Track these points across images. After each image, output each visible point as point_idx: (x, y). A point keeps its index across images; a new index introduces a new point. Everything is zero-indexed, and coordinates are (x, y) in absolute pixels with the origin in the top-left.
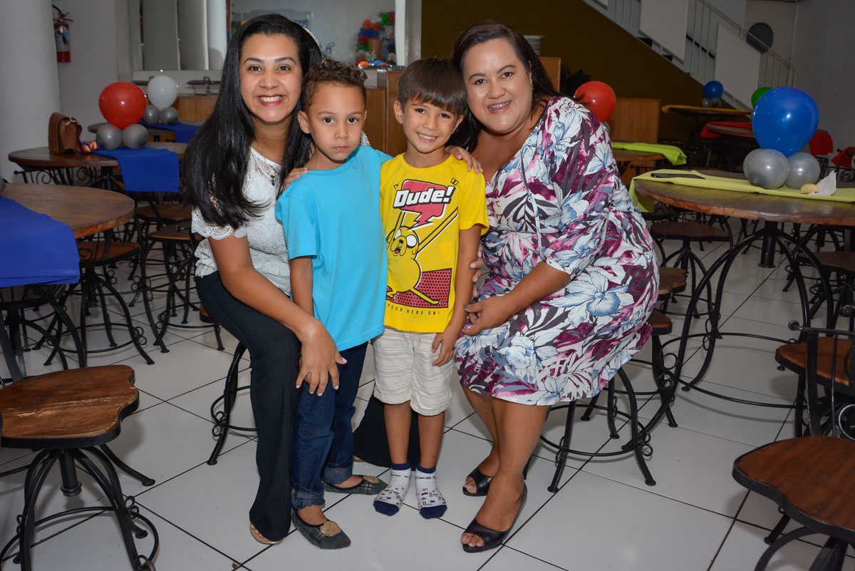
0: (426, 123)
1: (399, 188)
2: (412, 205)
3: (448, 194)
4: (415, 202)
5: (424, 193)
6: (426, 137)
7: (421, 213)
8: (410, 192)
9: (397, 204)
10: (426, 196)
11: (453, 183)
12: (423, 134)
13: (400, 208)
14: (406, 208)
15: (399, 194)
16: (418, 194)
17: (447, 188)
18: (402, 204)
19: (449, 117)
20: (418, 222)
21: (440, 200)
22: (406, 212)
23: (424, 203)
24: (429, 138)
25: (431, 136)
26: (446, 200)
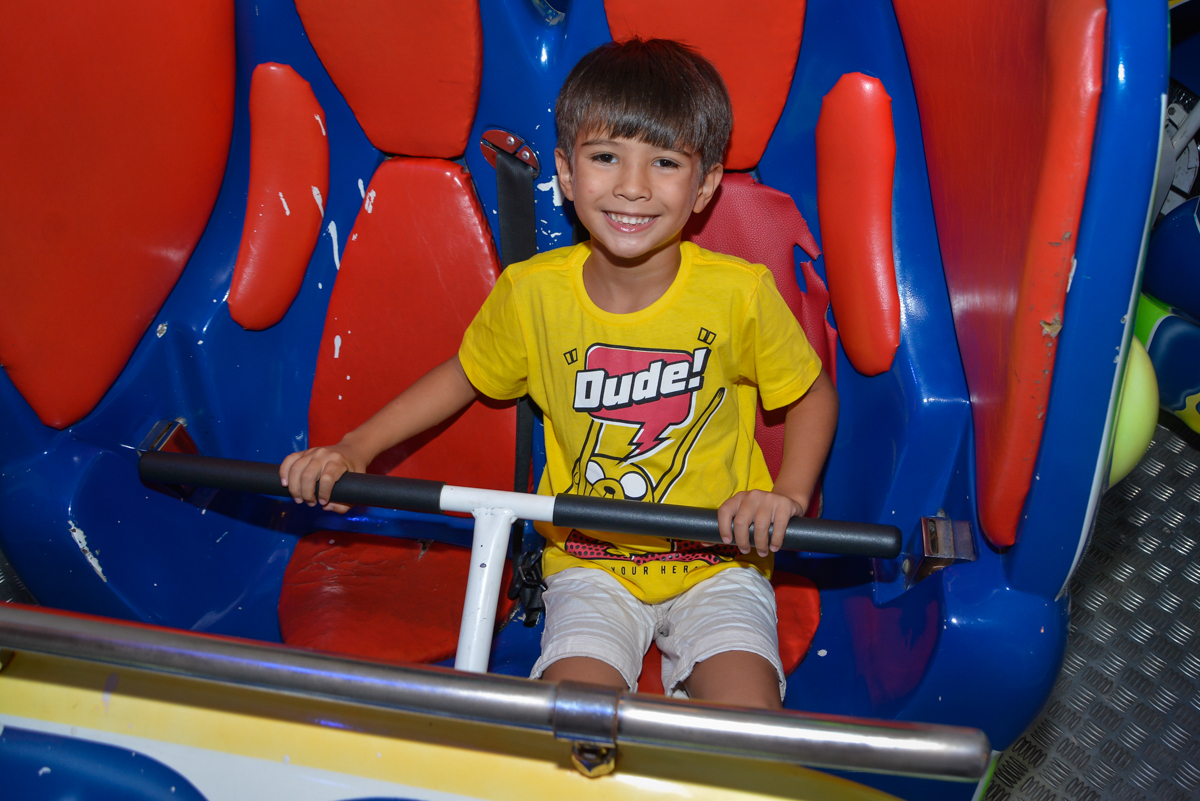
0: (621, 184)
1: (580, 364)
2: (617, 406)
3: (697, 367)
4: (623, 398)
5: (641, 377)
6: (625, 220)
7: (642, 425)
8: (607, 377)
9: (581, 402)
10: (646, 382)
11: (705, 340)
12: (616, 213)
13: (589, 411)
14: (603, 412)
15: (584, 378)
16: (627, 380)
17: (692, 356)
18: (593, 403)
19: (675, 165)
20: (638, 445)
21: (681, 386)
22: (605, 422)
23: (645, 401)
24: (633, 221)
25: (637, 216)
26: (694, 382)
